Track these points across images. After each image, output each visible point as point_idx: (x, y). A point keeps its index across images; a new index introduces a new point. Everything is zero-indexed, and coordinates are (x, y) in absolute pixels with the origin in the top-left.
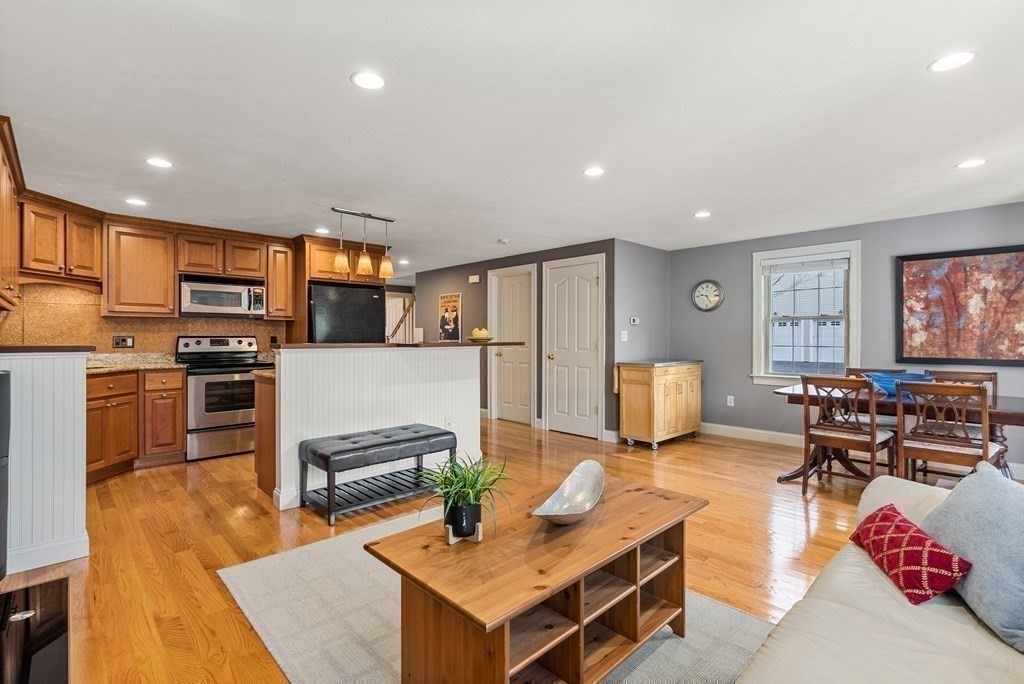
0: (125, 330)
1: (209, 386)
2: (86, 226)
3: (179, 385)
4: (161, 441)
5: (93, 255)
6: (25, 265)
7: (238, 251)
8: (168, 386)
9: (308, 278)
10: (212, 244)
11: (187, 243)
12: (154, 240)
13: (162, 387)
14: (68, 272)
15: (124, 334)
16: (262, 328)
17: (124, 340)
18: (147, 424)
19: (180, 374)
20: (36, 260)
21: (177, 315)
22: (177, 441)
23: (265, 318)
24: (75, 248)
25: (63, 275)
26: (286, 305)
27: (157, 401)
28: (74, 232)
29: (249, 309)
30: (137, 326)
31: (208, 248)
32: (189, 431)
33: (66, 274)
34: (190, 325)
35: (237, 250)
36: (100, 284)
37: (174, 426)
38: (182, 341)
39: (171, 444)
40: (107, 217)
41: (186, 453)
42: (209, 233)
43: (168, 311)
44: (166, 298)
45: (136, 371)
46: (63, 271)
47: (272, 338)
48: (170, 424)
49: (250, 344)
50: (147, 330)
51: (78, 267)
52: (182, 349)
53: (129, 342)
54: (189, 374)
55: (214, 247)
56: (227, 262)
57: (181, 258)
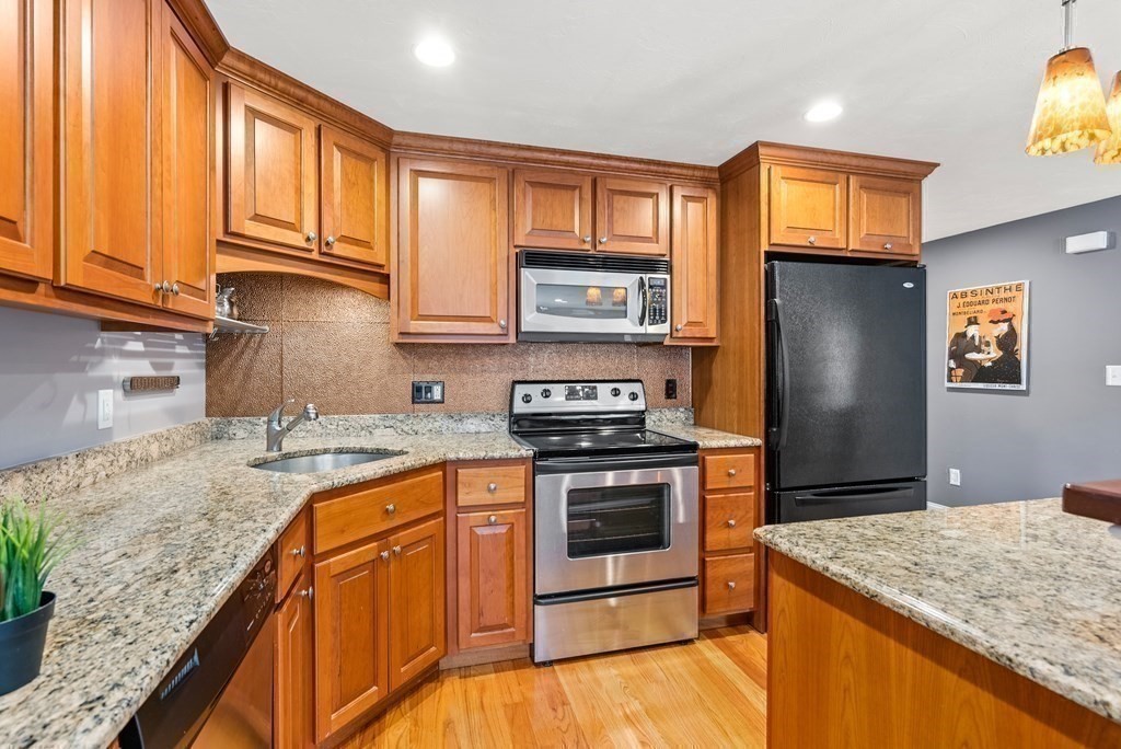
0: (429, 370)
1: (575, 496)
2: (359, 156)
3: (519, 494)
4: (488, 620)
5: (372, 218)
6: (233, 228)
7: (619, 201)
8: (500, 497)
9: (765, 247)
10: (573, 188)
11: (529, 189)
12: (474, 184)
13: (487, 499)
14: (324, 249)
15: (429, 377)
16: (650, 362)
17: (429, 389)
18: (461, 580)
19: (521, 470)
20: (257, 218)
21: (512, 339)
22: (517, 620)
23: (667, 342)
24: (337, 197)
25: (315, 256)
26: (705, 313)
27: (479, 531)
28: (336, 162)
29: (641, 324)
30: (448, 362)
31: (565, 195)
32: (538, 599)
33: (321, 253)
34: (532, 359)
35: (616, 197)
36: (385, 279)
37: (512, 585)
38: (520, 390)
39: (506, 626)
40: (396, 139)
41: (532, 647)
42: (567, 164)
43: (498, 331)
44: (494, 304)
45: (442, 465)
46: (314, 246)
47: (668, 382)
48: (504, 583)
49: (634, 397)
50: (464, 370)
51: (344, 239)
52: (520, 407)
53: (437, 393)
54: (536, 471)
55: (577, 192)
56: (599, 225)
57: (519, 220)
